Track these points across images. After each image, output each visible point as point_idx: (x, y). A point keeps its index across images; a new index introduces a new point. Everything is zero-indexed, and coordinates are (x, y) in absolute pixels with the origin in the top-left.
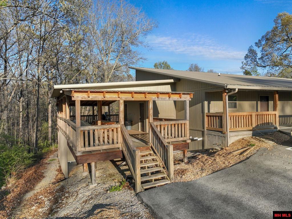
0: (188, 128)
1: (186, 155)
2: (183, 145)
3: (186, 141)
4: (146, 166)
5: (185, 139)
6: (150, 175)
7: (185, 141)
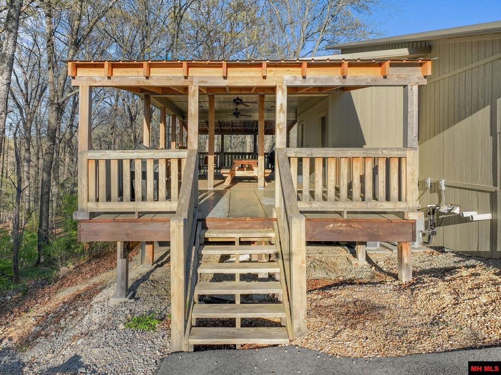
0: (412, 174)
1: (406, 261)
2: (393, 225)
3: (403, 213)
4: (234, 275)
5: (400, 206)
6: (238, 301)
7: (401, 214)
